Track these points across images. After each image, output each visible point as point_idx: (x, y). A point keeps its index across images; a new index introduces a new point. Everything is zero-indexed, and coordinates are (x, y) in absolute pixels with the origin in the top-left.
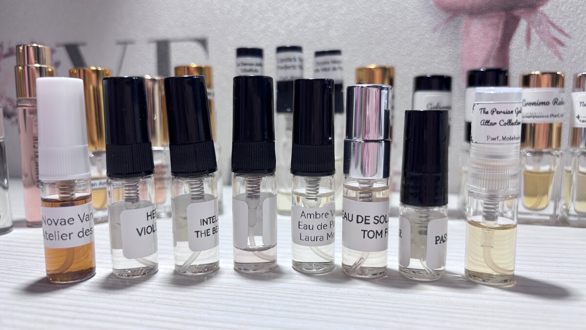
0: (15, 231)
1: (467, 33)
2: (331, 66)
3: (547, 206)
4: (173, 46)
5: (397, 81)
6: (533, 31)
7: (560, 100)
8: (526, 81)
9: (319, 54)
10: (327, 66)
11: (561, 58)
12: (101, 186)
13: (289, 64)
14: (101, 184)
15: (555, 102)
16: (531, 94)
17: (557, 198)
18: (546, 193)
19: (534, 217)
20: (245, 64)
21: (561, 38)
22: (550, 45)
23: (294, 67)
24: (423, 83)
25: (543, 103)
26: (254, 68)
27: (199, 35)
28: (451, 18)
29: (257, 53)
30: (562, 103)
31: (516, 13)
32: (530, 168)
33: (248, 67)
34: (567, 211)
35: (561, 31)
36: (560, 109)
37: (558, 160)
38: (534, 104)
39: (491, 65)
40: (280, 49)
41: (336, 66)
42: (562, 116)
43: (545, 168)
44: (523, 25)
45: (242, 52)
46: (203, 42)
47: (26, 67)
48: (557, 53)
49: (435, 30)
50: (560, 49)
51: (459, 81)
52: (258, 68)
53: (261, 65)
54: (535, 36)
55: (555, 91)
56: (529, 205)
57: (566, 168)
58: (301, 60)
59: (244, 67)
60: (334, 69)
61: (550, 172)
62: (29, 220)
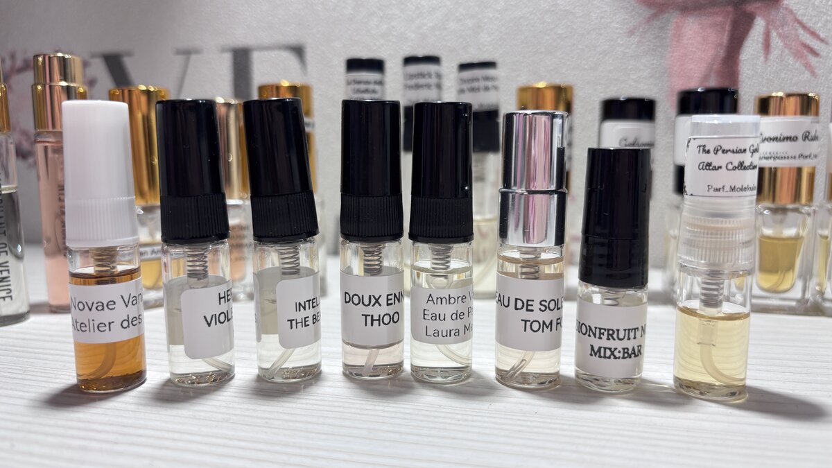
0: (33, 319)
1: (678, 36)
2: (482, 84)
3: (792, 286)
4: (256, 56)
5: (577, 106)
6: (774, 34)
7: (813, 134)
8: (764, 106)
9: (464, 67)
10: (475, 84)
11: (813, 73)
12: (154, 256)
13: (421, 81)
14: (153, 252)
15: (806, 137)
16: (771, 124)
17: (806, 275)
18: (791, 267)
19: (774, 302)
20: (359, 82)
21: (814, 44)
22: (798, 55)
23: (428, 86)
24: (614, 109)
25: (788, 139)
26: (371, 87)
27: (293, 40)
28: (655, 16)
29: (376, 65)
30: (815, 138)
31: (750, 8)
32: (768, 232)
33: (363, 87)
34: (822, 293)
35: (814, 34)
36: (813, 147)
37: (809, 221)
38: (775, 139)
39: (713, 83)
40: (409, 60)
41: (490, 84)
42: (815, 156)
43: (790, 232)
44: (759, 25)
45: (354, 64)
46: (298, 51)
47: (47, 87)
48: (808, 66)
49: (631, 33)
50: (813, 60)
51: (666, 107)
52: (377, 87)
53: (381, 83)
54: (776, 42)
55: (806, 121)
56: (766, 285)
57: (820, 232)
58: (439, 76)
59: (357, 86)
60: (487, 89)
61: (797, 238)
62: (53, 302)
